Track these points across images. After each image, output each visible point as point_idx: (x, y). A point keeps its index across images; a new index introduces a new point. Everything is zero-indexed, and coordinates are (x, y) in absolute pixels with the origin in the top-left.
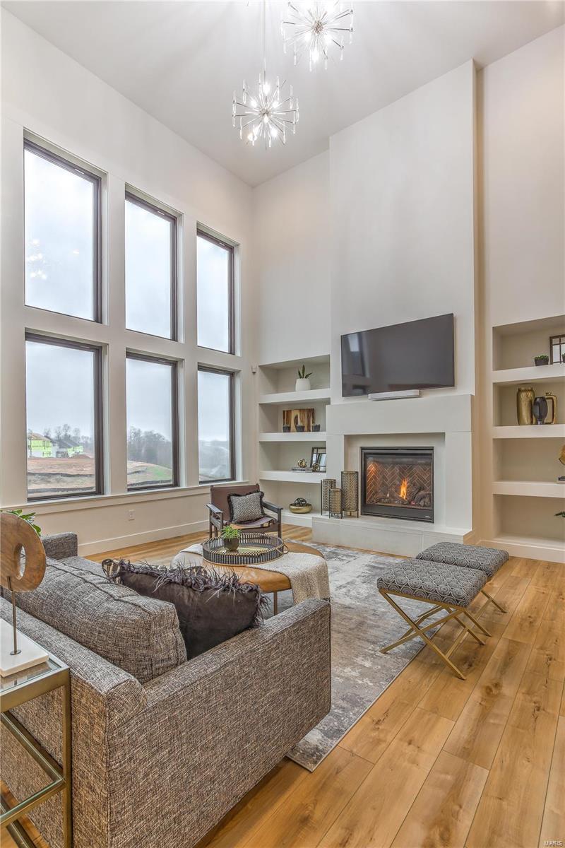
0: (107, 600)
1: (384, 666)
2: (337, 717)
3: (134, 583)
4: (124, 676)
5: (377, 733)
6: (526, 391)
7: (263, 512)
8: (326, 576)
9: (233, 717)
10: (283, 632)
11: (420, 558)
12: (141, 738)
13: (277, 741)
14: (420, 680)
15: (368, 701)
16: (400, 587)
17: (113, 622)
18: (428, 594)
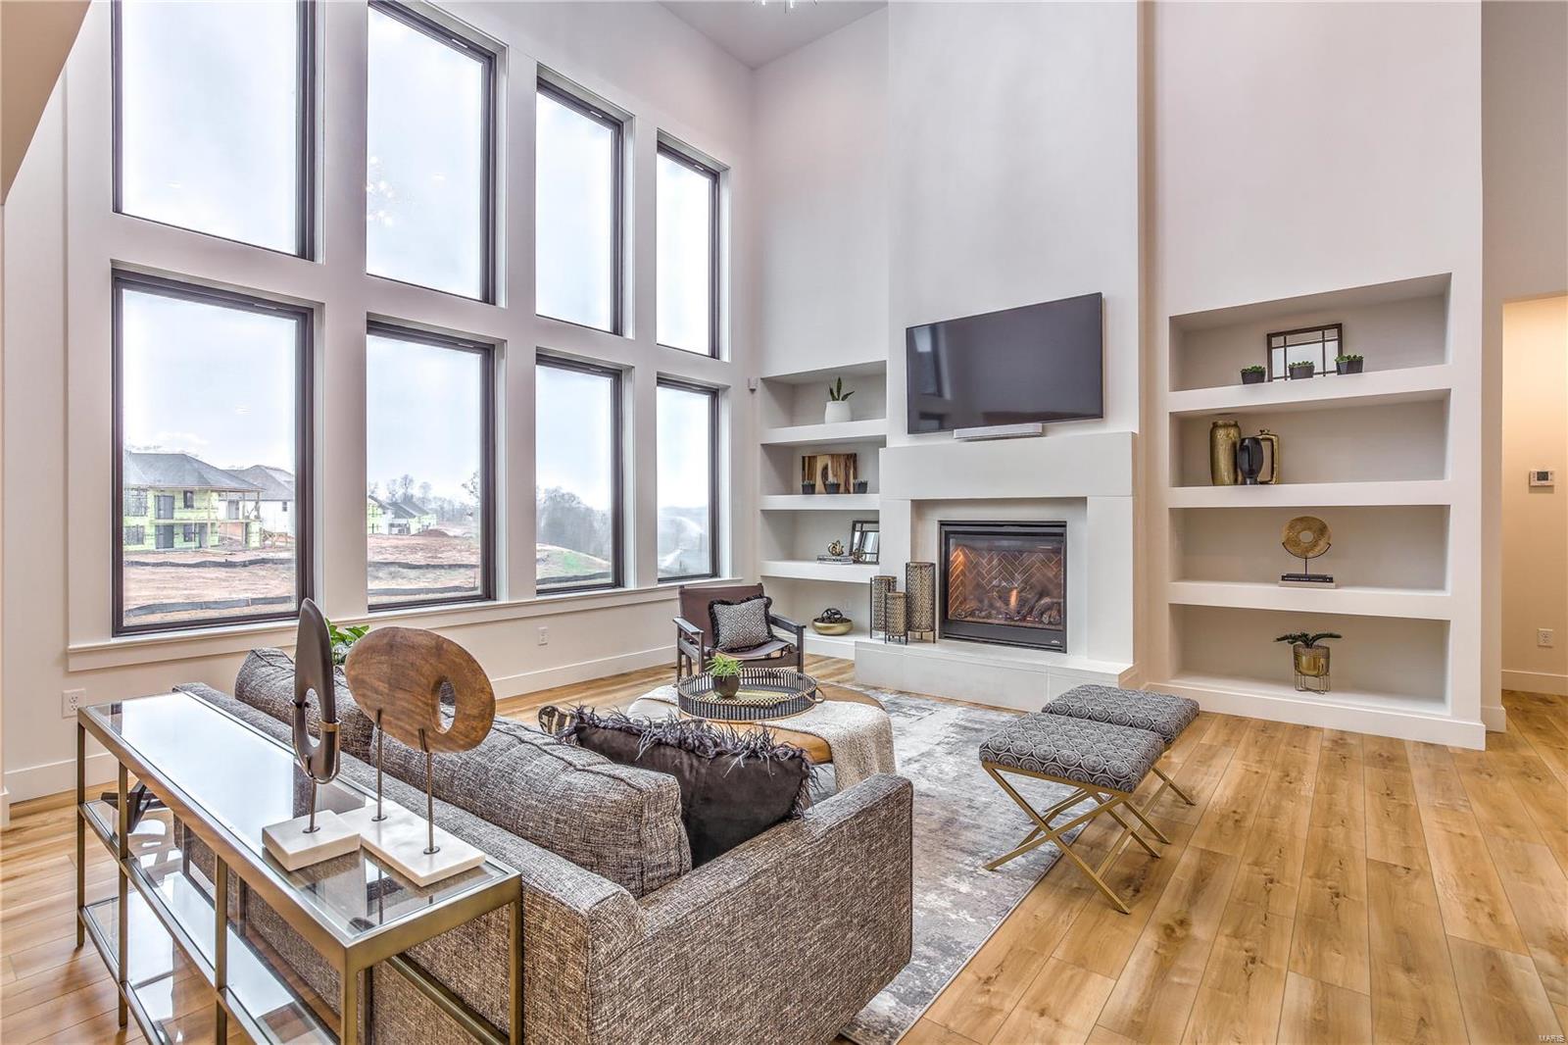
0: (564, 770)
1: (993, 891)
2: (919, 972)
3: (600, 745)
4: (609, 887)
5: (987, 997)
6: (1226, 426)
7: (770, 632)
8: (890, 742)
9: (768, 960)
10: (840, 826)
11: (1049, 710)
12: (638, 984)
13: (831, 1004)
14: (1055, 914)
15: (969, 947)
16: (1019, 759)
17: (579, 804)
18: (1066, 770)
